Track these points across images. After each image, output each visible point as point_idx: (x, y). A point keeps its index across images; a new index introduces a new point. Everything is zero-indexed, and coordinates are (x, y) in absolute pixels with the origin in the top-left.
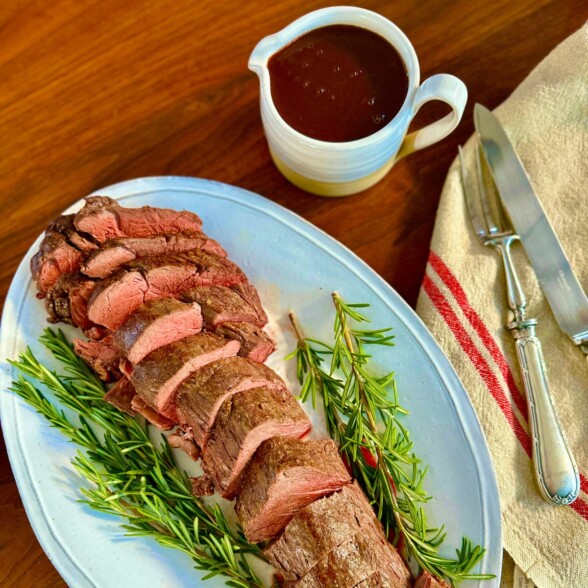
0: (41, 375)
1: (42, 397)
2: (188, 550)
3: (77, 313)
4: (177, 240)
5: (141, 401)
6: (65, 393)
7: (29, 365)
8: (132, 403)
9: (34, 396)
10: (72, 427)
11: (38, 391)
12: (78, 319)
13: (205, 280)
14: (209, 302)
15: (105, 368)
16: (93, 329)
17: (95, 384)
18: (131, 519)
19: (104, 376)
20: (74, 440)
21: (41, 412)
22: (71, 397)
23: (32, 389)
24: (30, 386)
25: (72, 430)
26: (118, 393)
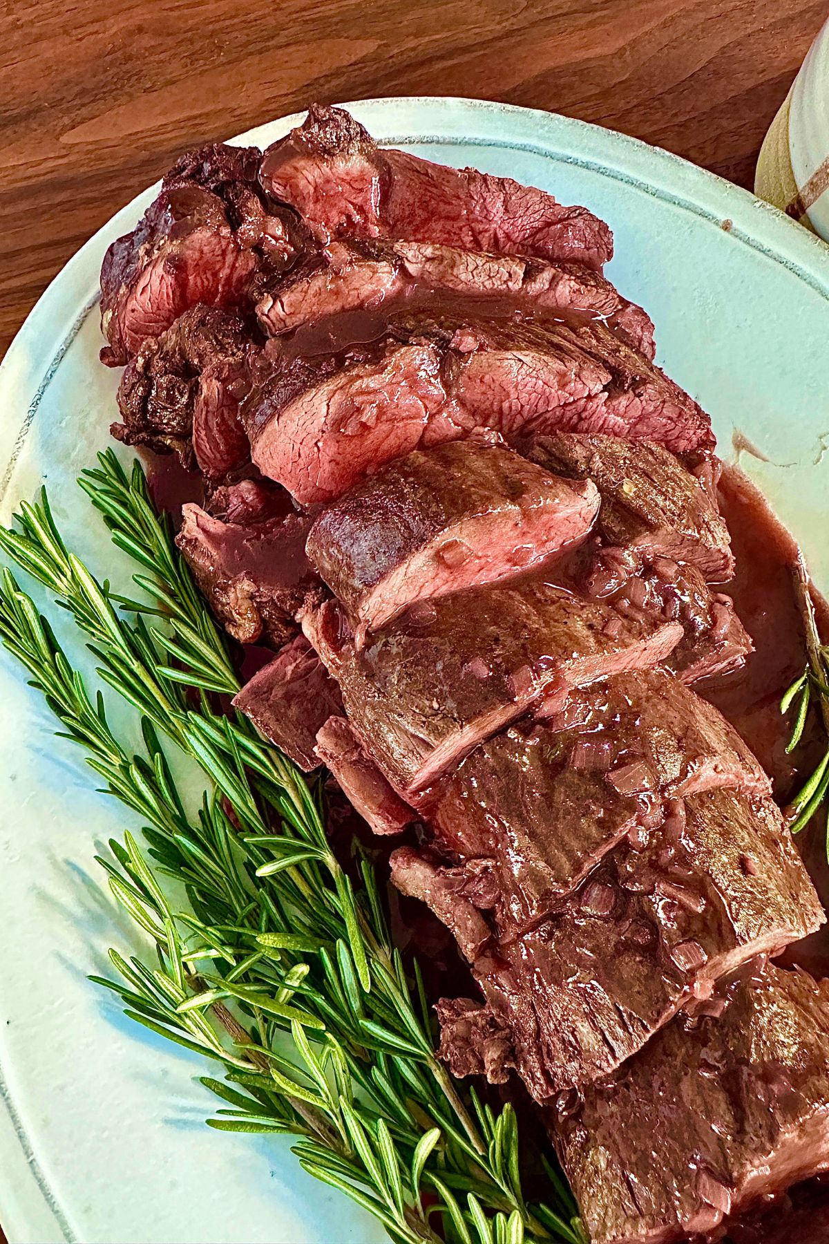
0: (63, 584)
1: (53, 647)
2: (383, 1208)
3: (208, 428)
4: (554, 281)
5: (346, 738)
6: (121, 648)
7: (39, 545)
8: (320, 737)
9: (32, 638)
10: (118, 750)
11: (43, 621)
12: (206, 447)
13: (613, 419)
14: (628, 489)
15: (258, 609)
16: (245, 485)
17: (208, 642)
18: (233, 1071)
19: (245, 630)
20: (115, 790)
21: (38, 685)
22: (136, 666)
23: (31, 616)
24: (27, 606)
25: (116, 761)
26: (278, 692)
